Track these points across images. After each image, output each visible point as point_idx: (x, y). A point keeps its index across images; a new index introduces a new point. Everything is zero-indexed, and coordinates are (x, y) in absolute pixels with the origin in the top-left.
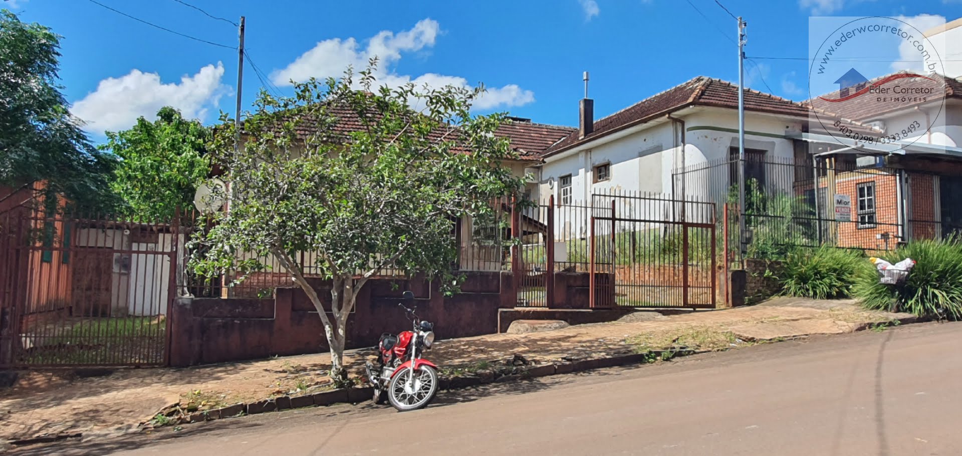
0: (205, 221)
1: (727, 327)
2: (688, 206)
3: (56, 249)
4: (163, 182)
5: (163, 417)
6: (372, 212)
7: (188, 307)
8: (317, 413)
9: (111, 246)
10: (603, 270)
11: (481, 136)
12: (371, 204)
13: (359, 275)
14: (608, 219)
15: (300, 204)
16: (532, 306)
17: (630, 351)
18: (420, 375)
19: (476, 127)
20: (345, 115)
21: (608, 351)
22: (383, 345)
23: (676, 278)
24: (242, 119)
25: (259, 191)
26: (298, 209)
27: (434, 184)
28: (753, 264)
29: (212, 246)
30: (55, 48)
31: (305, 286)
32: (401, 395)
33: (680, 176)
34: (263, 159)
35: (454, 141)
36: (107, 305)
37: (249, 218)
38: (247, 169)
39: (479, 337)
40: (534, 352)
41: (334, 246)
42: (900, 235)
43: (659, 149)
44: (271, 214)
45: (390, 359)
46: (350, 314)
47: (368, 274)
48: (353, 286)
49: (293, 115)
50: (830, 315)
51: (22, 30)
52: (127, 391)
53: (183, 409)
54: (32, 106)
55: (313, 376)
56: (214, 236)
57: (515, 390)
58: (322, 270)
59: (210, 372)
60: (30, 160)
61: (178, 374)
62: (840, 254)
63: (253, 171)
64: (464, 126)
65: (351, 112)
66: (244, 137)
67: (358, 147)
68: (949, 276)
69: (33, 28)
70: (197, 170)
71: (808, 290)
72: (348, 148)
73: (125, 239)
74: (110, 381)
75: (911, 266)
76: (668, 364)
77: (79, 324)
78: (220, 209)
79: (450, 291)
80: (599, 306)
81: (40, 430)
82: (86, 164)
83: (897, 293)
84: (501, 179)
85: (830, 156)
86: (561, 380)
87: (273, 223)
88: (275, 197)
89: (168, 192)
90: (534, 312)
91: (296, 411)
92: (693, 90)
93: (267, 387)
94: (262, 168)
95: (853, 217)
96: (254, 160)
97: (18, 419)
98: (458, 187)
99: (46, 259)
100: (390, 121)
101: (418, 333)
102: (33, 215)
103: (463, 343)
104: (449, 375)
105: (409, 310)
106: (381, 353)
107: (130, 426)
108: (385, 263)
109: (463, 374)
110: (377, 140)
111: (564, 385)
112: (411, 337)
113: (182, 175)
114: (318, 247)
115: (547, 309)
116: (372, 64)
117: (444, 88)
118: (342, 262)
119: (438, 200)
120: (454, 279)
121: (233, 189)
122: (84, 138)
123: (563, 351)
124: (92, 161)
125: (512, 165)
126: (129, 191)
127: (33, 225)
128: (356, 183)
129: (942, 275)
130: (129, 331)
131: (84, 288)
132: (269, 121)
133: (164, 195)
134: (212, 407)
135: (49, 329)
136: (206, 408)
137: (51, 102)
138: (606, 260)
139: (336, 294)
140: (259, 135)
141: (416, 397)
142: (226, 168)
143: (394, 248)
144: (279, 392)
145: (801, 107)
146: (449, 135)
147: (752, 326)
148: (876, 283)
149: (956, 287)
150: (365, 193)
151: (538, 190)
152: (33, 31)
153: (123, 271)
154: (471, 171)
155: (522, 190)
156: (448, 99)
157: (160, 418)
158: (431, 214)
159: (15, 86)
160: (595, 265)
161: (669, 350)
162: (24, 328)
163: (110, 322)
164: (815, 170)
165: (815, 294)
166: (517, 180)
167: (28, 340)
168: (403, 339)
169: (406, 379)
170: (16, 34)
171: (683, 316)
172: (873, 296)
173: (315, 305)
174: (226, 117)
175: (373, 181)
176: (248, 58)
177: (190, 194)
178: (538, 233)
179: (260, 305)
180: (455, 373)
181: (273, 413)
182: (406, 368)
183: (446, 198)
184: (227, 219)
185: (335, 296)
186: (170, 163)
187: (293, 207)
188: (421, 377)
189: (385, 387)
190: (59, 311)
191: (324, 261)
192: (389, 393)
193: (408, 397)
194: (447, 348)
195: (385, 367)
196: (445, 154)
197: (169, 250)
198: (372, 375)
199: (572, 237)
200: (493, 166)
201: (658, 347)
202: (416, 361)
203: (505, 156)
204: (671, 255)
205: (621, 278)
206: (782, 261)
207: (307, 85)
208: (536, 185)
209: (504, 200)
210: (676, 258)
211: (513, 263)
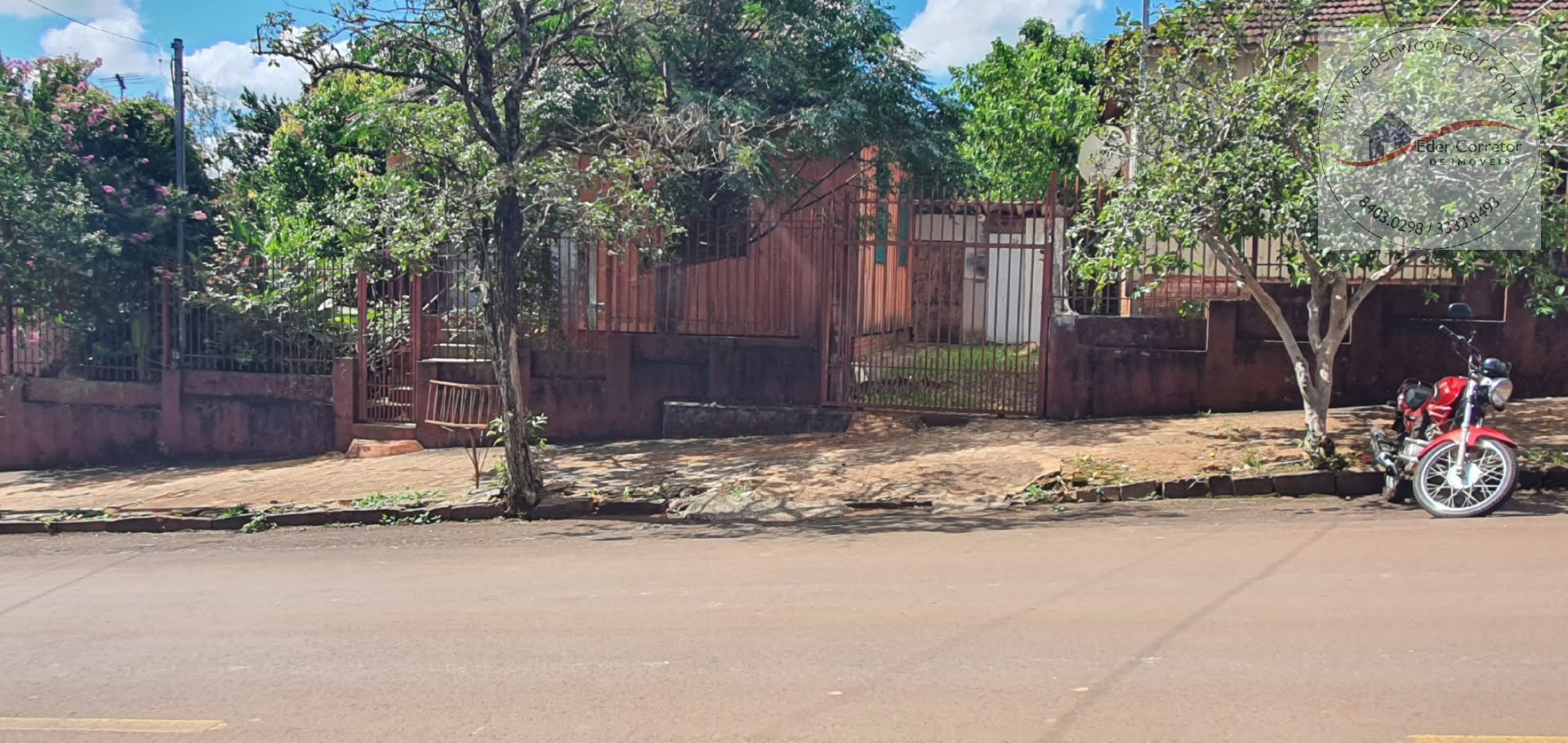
0: (1095, 194)
3: (892, 243)
4: (1031, 138)
5: (1039, 490)
7: (1071, 329)
8: (1280, 506)
9: (961, 239)
13: (1359, 278)
15: (1252, 155)
18: (1480, 456)
22: (1404, 400)
24: (1152, 22)
25: (1181, 138)
26: (1249, 163)
29: (1106, 233)
32: (1438, 489)
34: (1188, 83)
36: (958, 327)
37: (1165, 184)
38: (1161, 102)
44: (1202, 175)
45: (1418, 425)
46: (1341, 346)
47: (1376, 275)
48: (1349, 295)
49: (1240, 1)
52: (989, 449)
53: (1066, 481)
54: (854, 39)
55: (1272, 448)
56: (1109, 215)
58: (1291, 270)
59: (1105, 430)
60: (856, 117)
61: (1058, 430)
63: (1172, 105)
66: (1156, 50)
70: (1079, 115)
73: (980, 228)
74: (964, 433)
77: (922, 352)
78: (1118, 175)
79: (1549, 305)
81: (881, 491)
82: (926, 120)
87: (1205, 190)
88: (1208, 146)
89: (1038, 154)
91: (1241, 500)
93: (1195, 458)
94: (1186, 98)
96: (1174, 88)
97: (855, 475)
99: (880, 260)
101: (1478, 381)
102: (862, 196)
104: (1541, 464)
105: (1460, 337)
106: (1400, 414)
107: (993, 499)
108: (1412, 256)
112: (1463, 389)
113: (1059, 125)
114: (1284, 229)
118: (1327, 255)
120: (1560, 283)
121: (1138, 138)
122: (922, 78)
124: (933, 113)
126: (982, 156)
127: (862, 211)
130: (987, 363)
131: (928, 300)
132: (1199, 16)
133: (1032, 159)
134: (1108, 482)
135: (887, 358)
136: (1100, 482)
137: (878, 31)
139: (1316, 310)
140: (1181, 43)
141: (1469, 495)
142: (1127, 105)
144: (1213, 468)
153: (978, 277)
157: (1035, 491)
159: (835, 13)
162: (856, 356)
163: (963, 351)
167: (862, 370)
168: (1447, 391)
169: (1449, 460)
173: (1278, 329)
174: (1126, 19)
177: (1070, 155)
179: (1181, 328)
180: (1555, 459)
181: (1203, 500)
182: (1452, 442)
183: (1551, 126)
184: (1131, 187)
185: (1313, 313)
186: (1040, 107)
187: (1239, 160)
188: (1482, 460)
189: (1406, 473)
190: (898, 334)
191: (1294, 253)
192: (1415, 485)
193: (1452, 495)
194: (1539, 413)
195: (1407, 439)
196: (1548, 39)
197: (1042, 242)
198: (1381, 450)
202: (1473, 432)
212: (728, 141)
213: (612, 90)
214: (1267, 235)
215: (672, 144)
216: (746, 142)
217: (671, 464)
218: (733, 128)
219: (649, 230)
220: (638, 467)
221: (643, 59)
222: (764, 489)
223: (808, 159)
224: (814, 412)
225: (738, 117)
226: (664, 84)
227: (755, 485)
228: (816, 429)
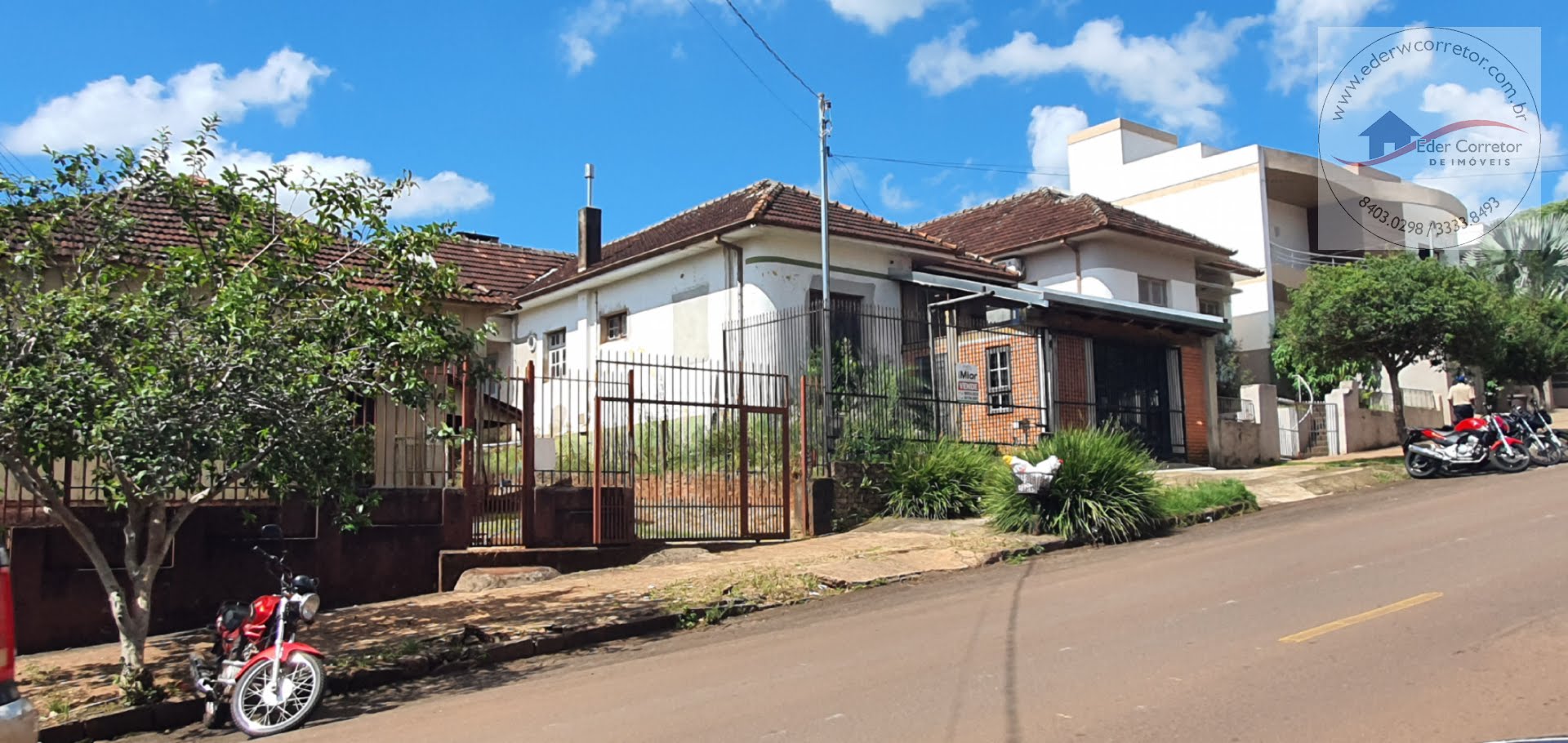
1: (805, 566)
2: (748, 379)
6: (206, 388)
10: (615, 482)
11: (408, 259)
12: (203, 373)
13: (181, 500)
14: (621, 400)
15: (61, 372)
16: (497, 545)
17: (657, 611)
18: (292, 671)
19: (398, 246)
21: (621, 612)
22: (223, 622)
23: (730, 493)
26: (57, 381)
27: (324, 340)
28: (844, 469)
32: (255, 708)
33: (737, 334)
35: (360, 268)
39: (405, 601)
40: (500, 620)
41: (130, 446)
42: (1044, 422)
43: (703, 290)
45: (236, 646)
46: (160, 570)
47: (197, 497)
48: (168, 520)
49: (48, 211)
50: (951, 542)
55: (84, 688)
57: (465, 686)
58: (107, 493)
62: (965, 451)
64: (378, 243)
65: (169, 212)
67: (177, 272)
68: (1105, 480)
71: (921, 506)
72: (159, 274)
75: (1057, 467)
76: (717, 629)
79: (349, 522)
80: (608, 542)
83: (1039, 506)
84: (441, 333)
85: (950, 307)
86: (545, 664)
88: (10, 359)
90: (501, 554)
92: (755, 201)
95: (982, 397)
98: (366, 345)
100: (243, 229)
101: (289, 598)
103: (375, 612)
104: (348, 669)
105: (273, 557)
106: (219, 636)
108: (231, 478)
109: (372, 665)
110: (218, 263)
111: (548, 673)
112: (277, 605)
114: (99, 452)
115: (523, 549)
116: (208, 129)
117: (343, 177)
118: (143, 478)
119: (330, 367)
120: (360, 503)
123: (548, 616)
125: (464, 312)
128: (174, 336)
129: (1097, 478)
138: (619, 466)
139: (133, 535)
141: (283, 710)
143: (250, 451)
145: (911, 233)
146: (352, 257)
147: (842, 563)
148: (1012, 493)
149: (1115, 495)
150: (194, 353)
151: (511, 353)
154: (390, 319)
155: (480, 351)
156: (350, 196)
158: (318, 390)
160: (601, 475)
161: (718, 606)
164: (930, 326)
165: (932, 511)
166: (468, 333)
168: (262, 610)
169: (265, 679)
171: (740, 552)
172: (1009, 512)
173: (91, 556)
175: (207, 332)
178: (508, 424)
180: (359, 663)
182: (266, 659)
183: (345, 364)
185: (130, 539)
187: (45, 377)
188: (294, 674)
189: (226, 696)
191: (112, 477)
192: (234, 709)
193: (268, 712)
194: (346, 621)
195: (225, 662)
196: (343, 289)
198: (201, 677)
199: (565, 430)
200: (427, 311)
201: (700, 602)
202: (286, 647)
203: (448, 296)
204: (722, 457)
205: (643, 496)
206: (885, 463)
207: (78, 158)
208: (507, 347)
209: (450, 369)
210: (730, 462)
211: (465, 474)
214: (81, 458)
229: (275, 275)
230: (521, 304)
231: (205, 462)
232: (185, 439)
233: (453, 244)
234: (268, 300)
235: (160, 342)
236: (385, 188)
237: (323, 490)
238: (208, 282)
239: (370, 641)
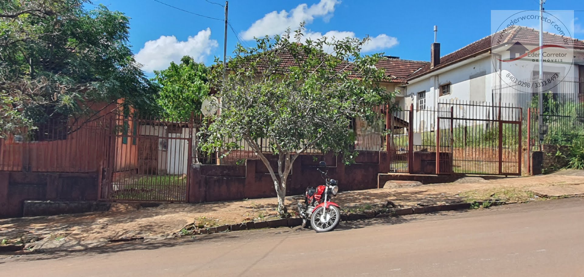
0: (207, 120)
1: (528, 188)
2: (503, 110)
3: (129, 136)
4: (184, 99)
5: (186, 230)
6: (302, 115)
7: (198, 170)
8: (270, 232)
9: (157, 135)
10: (445, 150)
11: (367, 67)
12: (301, 110)
13: (294, 152)
14: (448, 118)
15: (260, 110)
16: (399, 172)
17: (462, 201)
18: (330, 211)
19: (364, 63)
20: (286, 57)
21: (447, 201)
22: (308, 194)
23: (494, 156)
24: (227, 61)
25: (236, 103)
26: (259, 113)
27: (339, 98)
28: (548, 148)
29: (211, 134)
30: (127, 24)
31: (263, 158)
32: (318, 223)
33: (498, 91)
34: (238, 84)
35: (351, 71)
36: (156, 169)
37: (231, 118)
38: (230, 90)
39: (366, 191)
40: (400, 200)
41: (279, 134)
43: (483, 73)
44: (243, 116)
45: (312, 201)
46: (288, 175)
47: (299, 152)
48: (291, 158)
49: (255, 58)
51: (110, 15)
52: (167, 216)
53: (196, 227)
54: (116, 57)
55: (268, 211)
56: (212, 129)
57: (387, 222)
58: (273, 149)
59: (211, 207)
60: (115, 87)
61: (193, 207)
63: (233, 91)
64: (357, 62)
65: (289, 55)
66: (228, 71)
67: (293, 76)
69: (116, 14)
70: (202, 92)
72: (287, 76)
73: (165, 131)
74: (158, 210)
76: (487, 210)
77: (142, 178)
78: (215, 114)
79: (348, 162)
80: (442, 173)
81: (123, 234)
82: (144, 89)
84: (379, 94)
86: (417, 218)
87: (244, 121)
88: (245, 106)
89: (187, 104)
90: (400, 176)
91: (257, 230)
93: (242, 216)
94: (238, 89)
96: (233, 84)
97: (112, 228)
98: (353, 99)
99: (124, 142)
100: (312, 60)
101: (328, 187)
102: (117, 118)
103: (356, 194)
104: (347, 212)
105: (323, 173)
106: (307, 198)
107: (168, 235)
108: (309, 145)
109: (356, 212)
110: (304, 72)
111: (418, 221)
112: (325, 189)
113: (195, 95)
114: (270, 136)
115: (409, 174)
116: (301, 26)
117: (345, 39)
118: (283, 144)
119: (341, 107)
120: (351, 155)
121: (222, 101)
122: (143, 74)
123: (418, 200)
124: (147, 87)
125: (387, 86)
126: (166, 104)
127: (117, 123)
128: (292, 98)
130: (167, 182)
131: (144, 158)
132: (242, 61)
133: (185, 106)
134: (211, 226)
135: (127, 181)
137: (125, 55)
138: (447, 144)
139: (281, 163)
140: (236, 70)
141: (327, 224)
142: (218, 90)
143: (315, 136)
144: (248, 219)
146: (348, 67)
147: (546, 188)
150: (298, 103)
151: (404, 101)
152: (116, 15)
153: (164, 149)
154: (361, 89)
155: (393, 100)
156: (347, 45)
157: (184, 231)
158: (337, 115)
159: (108, 46)
160: (440, 148)
161: (488, 201)
162: (114, 180)
163: (157, 178)
166: (389, 94)
167: (116, 186)
168: (320, 190)
169: (321, 213)
170: (107, 18)
171: (499, 180)
173: (269, 170)
174: (218, 60)
175: (302, 96)
176: (230, 25)
177: (199, 106)
178: (403, 128)
179: (237, 169)
180: (351, 211)
181: (245, 231)
182: (322, 207)
183: (346, 106)
184: (219, 119)
186: (188, 88)
187: (255, 112)
189: (309, 218)
190: (131, 171)
191: (274, 144)
192: (311, 222)
193: (322, 224)
194: (346, 196)
195: (309, 206)
196: (345, 79)
197: (188, 137)
198: (301, 210)
199: (425, 130)
200: (374, 86)
201: (480, 199)
202: (327, 203)
203: (382, 80)
204: (491, 142)
205: (457, 156)
206: (568, 145)
207: (263, 40)
208: (403, 98)
209: (382, 107)
210: (494, 143)
211: (387, 146)
212: (59, 93)
213: (4, 68)
214: (265, 137)
215: (32, 92)
216: (67, 94)
217: (26, 228)
218: (61, 88)
219: (20, 128)
220: (10, 230)
221: (20, 56)
222: (71, 236)
223: (95, 102)
224: (95, 203)
225: (64, 83)
226: (30, 67)
227: (66, 236)
228: (96, 210)
229: (322, 75)
230: (408, 82)
231: (301, 140)
232: (296, 132)
233: (383, 61)
234: (320, 84)
235: (288, 99)
236: (360, 42)
237: (338, 150)
238: (301, 79)
239: (355, 204)
